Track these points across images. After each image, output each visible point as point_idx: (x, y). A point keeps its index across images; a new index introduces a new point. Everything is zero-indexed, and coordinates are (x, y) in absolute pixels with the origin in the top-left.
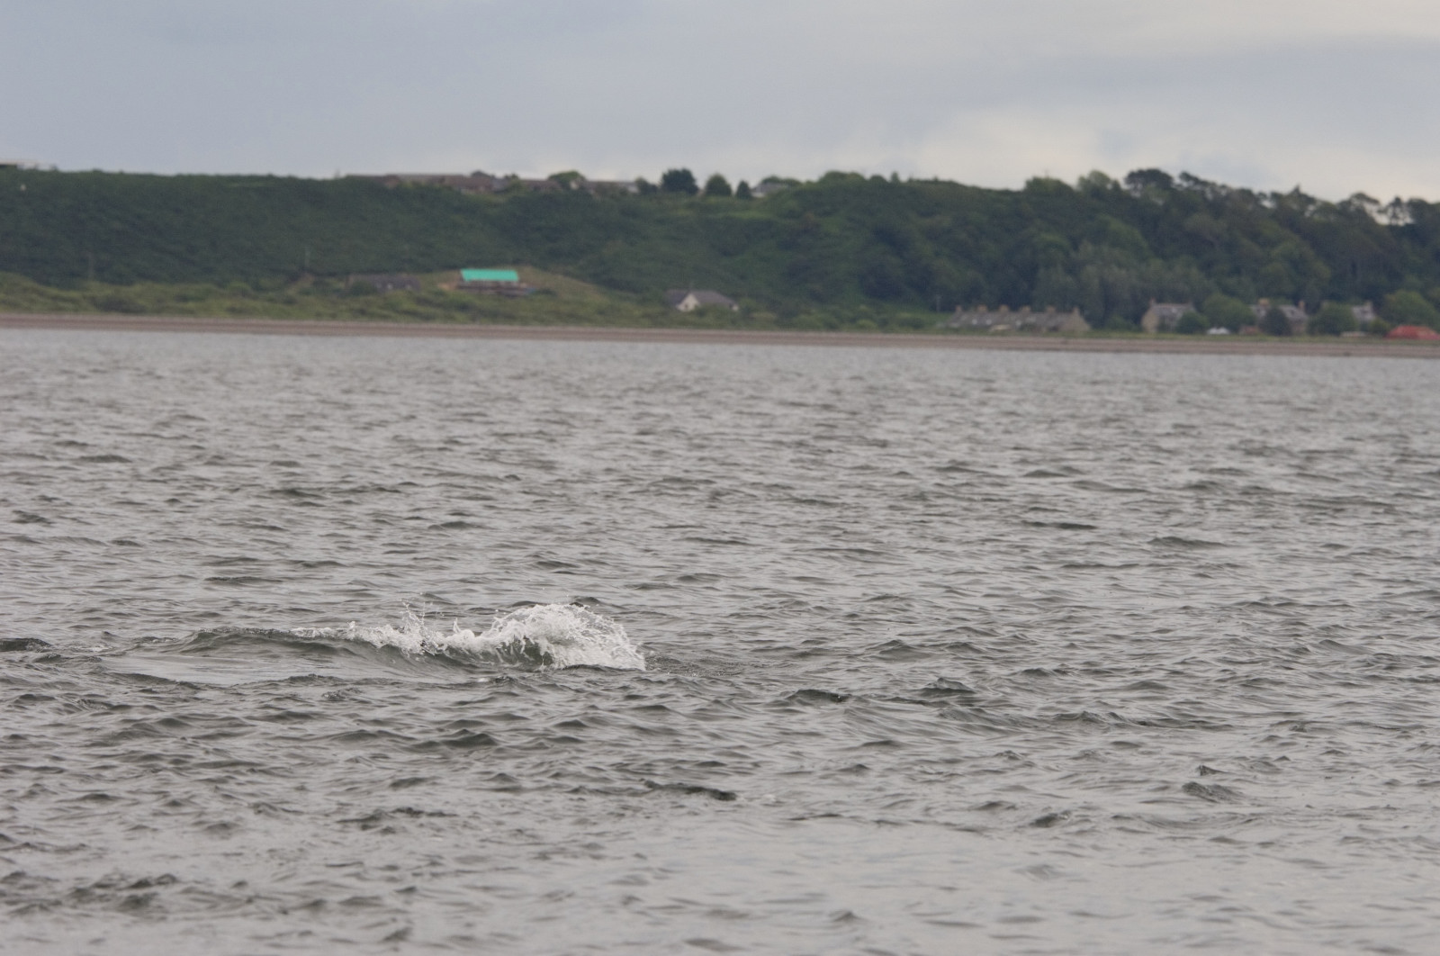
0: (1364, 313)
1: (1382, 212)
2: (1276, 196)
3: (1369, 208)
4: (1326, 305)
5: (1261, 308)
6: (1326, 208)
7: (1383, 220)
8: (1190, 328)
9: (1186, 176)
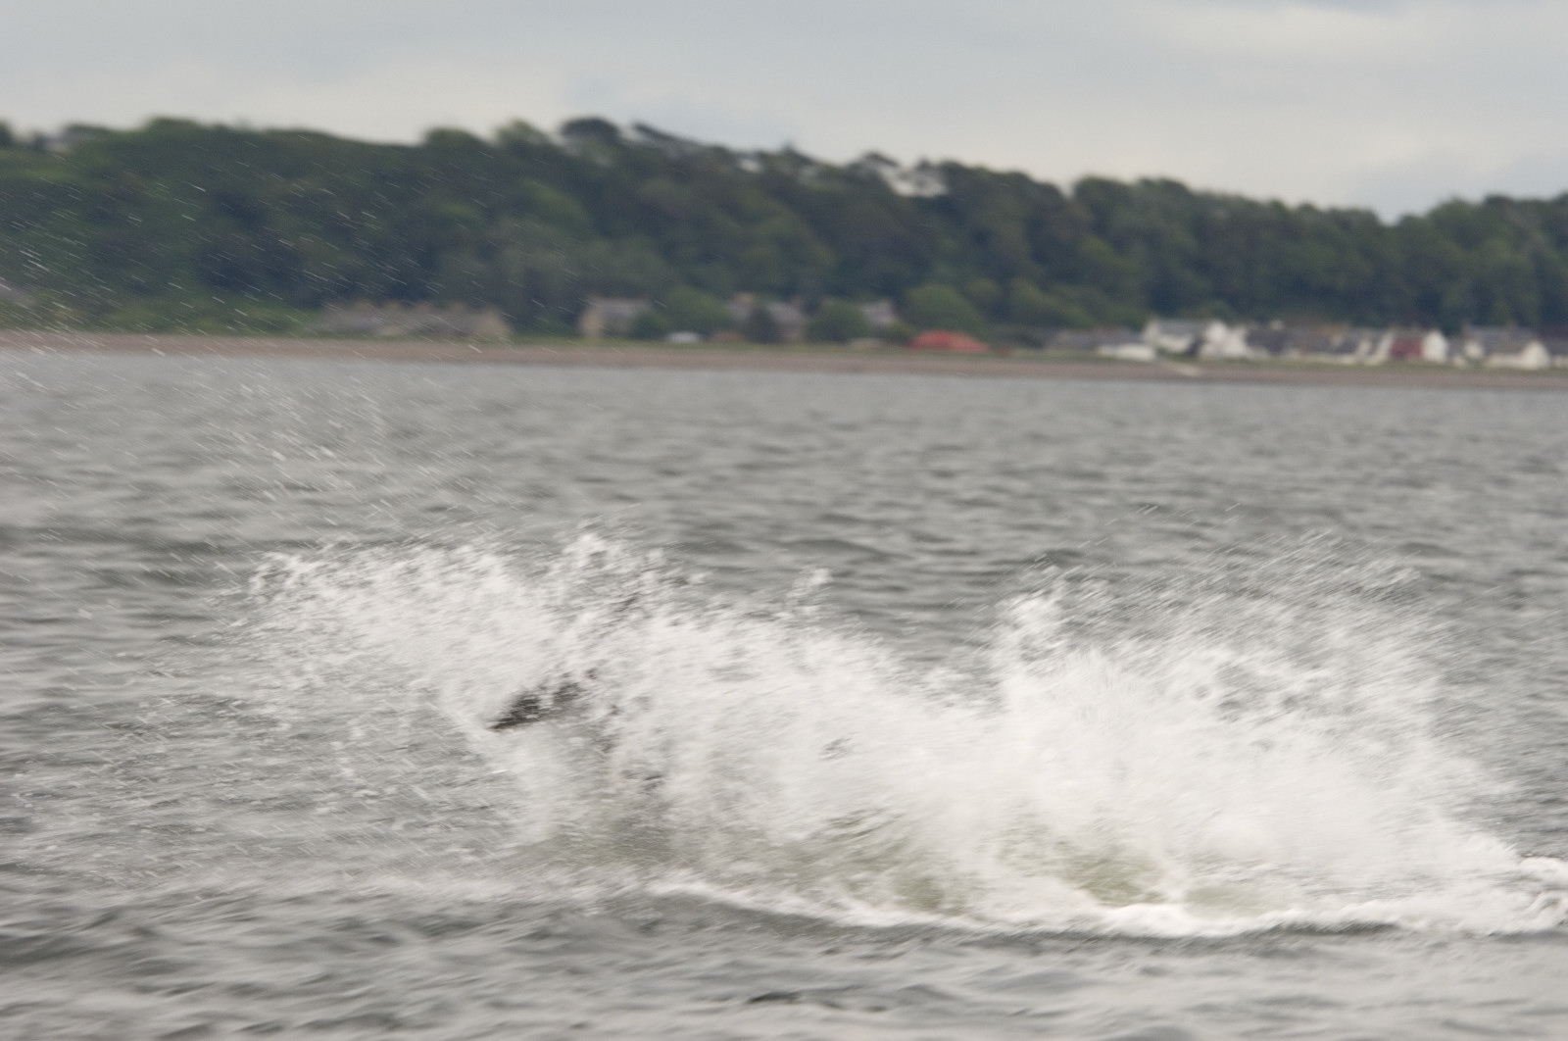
0: (880, 314)
1: (904, 177)
2: (762, 157)
3: (887, 173)
4: (830, 303)
5: (741, 306)
6: (829, 172)
7: (905, 188)
8: (646, 332)
9: (642, 128)
